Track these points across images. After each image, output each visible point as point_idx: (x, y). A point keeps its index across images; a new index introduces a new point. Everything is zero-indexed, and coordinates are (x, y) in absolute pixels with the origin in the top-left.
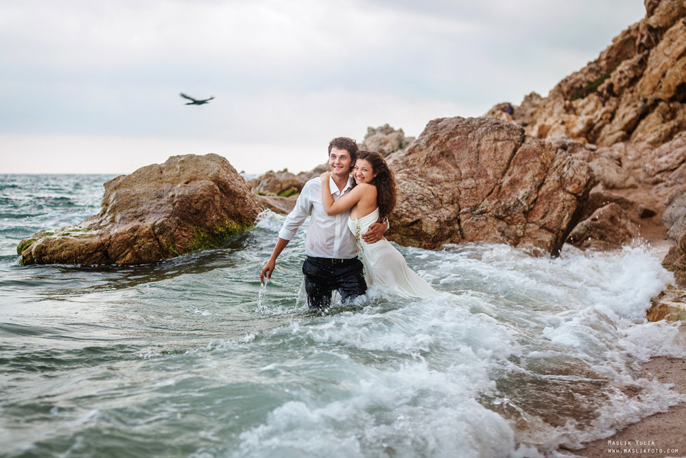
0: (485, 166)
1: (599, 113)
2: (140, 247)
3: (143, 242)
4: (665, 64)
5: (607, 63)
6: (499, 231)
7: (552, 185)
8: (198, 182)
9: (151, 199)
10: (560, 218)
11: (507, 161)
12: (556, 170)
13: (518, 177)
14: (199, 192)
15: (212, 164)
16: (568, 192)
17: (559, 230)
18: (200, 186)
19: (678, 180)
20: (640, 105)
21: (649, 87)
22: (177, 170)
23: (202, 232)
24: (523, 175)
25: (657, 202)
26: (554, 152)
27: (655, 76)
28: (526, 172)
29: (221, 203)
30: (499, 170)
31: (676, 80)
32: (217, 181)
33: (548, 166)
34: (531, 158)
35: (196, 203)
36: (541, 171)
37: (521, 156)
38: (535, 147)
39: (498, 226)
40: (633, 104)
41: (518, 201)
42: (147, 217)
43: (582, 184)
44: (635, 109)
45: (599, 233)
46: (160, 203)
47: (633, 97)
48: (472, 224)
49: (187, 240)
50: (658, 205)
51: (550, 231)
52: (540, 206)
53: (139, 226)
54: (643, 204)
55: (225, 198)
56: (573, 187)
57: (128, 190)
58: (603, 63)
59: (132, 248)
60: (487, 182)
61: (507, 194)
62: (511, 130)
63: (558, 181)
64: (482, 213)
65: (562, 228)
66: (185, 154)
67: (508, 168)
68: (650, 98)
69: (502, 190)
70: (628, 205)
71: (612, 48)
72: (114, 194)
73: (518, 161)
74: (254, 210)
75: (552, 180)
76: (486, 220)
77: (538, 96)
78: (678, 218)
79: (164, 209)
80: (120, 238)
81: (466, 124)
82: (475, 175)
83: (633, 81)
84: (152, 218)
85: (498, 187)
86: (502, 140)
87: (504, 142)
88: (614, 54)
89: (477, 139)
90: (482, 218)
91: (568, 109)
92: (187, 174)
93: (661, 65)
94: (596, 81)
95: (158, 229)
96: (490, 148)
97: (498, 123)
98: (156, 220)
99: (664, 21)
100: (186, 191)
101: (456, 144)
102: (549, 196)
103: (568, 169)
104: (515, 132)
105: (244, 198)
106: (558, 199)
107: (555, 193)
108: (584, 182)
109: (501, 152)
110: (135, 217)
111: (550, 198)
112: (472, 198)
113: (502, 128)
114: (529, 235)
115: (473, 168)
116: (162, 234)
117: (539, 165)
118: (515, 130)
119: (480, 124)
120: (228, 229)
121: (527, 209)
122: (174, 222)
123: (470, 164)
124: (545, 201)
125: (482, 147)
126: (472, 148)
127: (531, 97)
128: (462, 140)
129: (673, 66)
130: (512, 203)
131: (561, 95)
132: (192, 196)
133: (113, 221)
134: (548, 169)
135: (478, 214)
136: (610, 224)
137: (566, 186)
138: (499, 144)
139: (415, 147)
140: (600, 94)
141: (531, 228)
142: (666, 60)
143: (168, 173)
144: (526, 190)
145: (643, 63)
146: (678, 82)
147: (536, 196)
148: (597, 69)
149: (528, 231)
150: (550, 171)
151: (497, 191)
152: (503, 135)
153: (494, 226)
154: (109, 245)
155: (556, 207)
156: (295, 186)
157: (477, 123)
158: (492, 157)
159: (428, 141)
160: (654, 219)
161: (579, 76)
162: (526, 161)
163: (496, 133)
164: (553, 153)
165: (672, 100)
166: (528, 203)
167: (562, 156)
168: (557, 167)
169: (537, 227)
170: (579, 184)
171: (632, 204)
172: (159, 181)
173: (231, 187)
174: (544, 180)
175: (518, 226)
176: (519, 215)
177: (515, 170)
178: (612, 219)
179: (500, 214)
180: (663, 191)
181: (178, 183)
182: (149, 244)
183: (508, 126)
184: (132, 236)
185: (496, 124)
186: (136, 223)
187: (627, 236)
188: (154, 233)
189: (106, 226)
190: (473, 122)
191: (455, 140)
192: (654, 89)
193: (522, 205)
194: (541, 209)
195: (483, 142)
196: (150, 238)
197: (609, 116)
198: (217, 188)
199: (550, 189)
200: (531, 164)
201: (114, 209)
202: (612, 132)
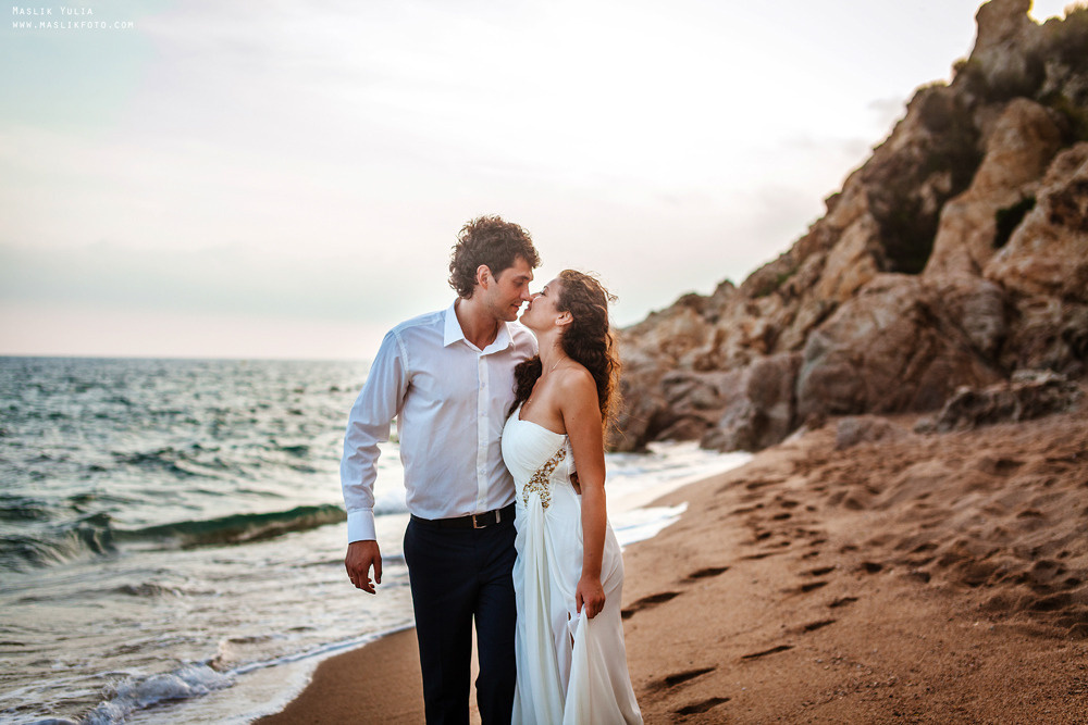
1: (782, 313)
20: (818, 308)
58: (795, 255)
68: (829, 303)
71: (803, 239)
88: (806, 244)
127: (724, 285)
145: (823, 263)
161: (771, 269)
202: (791, 336)
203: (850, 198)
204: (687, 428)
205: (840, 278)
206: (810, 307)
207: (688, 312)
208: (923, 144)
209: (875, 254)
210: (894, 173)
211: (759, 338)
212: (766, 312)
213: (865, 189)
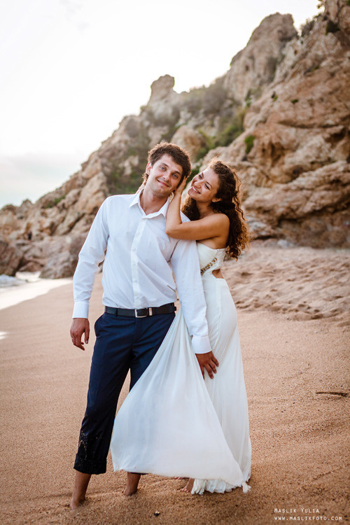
1: (59, 217)
4: (89, 196)
16: (18, 260)
20: (76, 216)
43: (21, 258)
47: (74, 211)
51: (13, 269)
58: (63, 189)
63: (15, 257)
68: (81, 213)
71: (68, 182)
77: (30, 202)
83: (75, 202)
88: (69, 185)
93: (86, 197)
94: (58, 199)
127: (26, 202)
129: (92, 197)
131: (41, 205)
140: (59, 208)
142: (89, 194)
145: (79, 194)
148: (60, 192)
161: (52, 195)
192: (83, 208)
197: (62, 219)
202: (63, 228)
203: (93, 164)
204: (32, 267)
205: (87, 202)
206: (71, 214)
207: (10, 213)
208: (126, 142)
209: (104, 191)
210: (113, 155)
211: (47, 228)
212: (50, 216)
213: (100, 160)
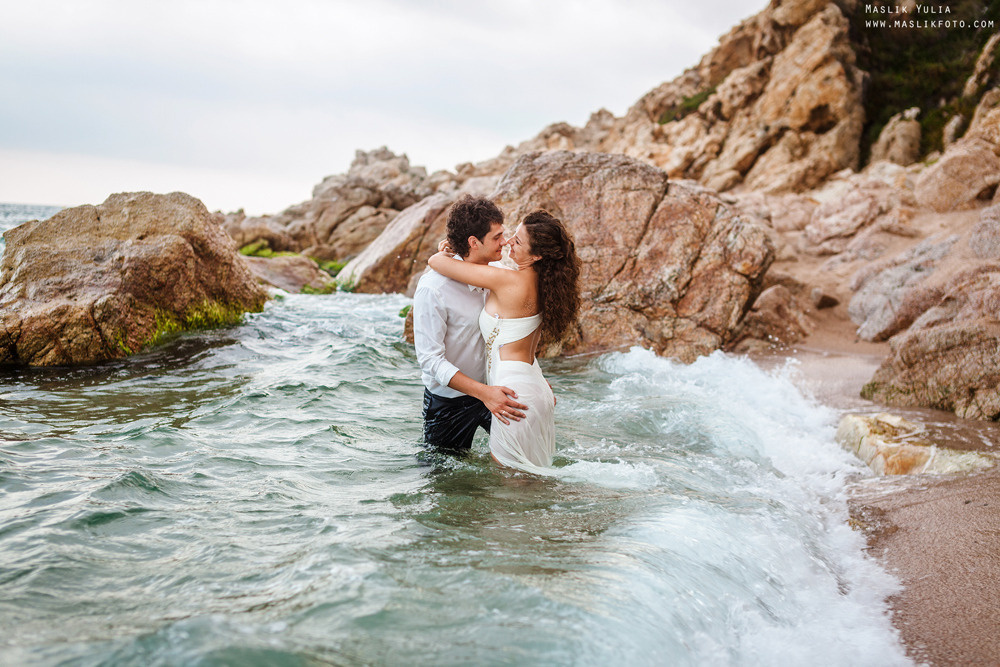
0: (610, 228)
2: (70, 341)
3: (75, 332)
4: (796, 78)
5: (712, 72)
6: (638, 330)
7: (712, 260)
8: (160, 238)
9: (84, 263)
10: (727, 311)
11: (643, 222)
12: (718, 238)
13: (661, 246)
14: (163, 254)
15: (181, 209)
16: (737, 272)
17: (726, 329)
18: (165, 244)
19: (862, 253)
21: (772, 109)
22: (124, 216)
23: (168, 318)
24: (668, 243)
25: (838, 285)
26: (714, 210)
27: (781, 94)
28: (673, 239)
29: (196, 272)
30: (631, 236)
31: (810, 101)
32: (191, 238)
33: (704, 231)
34: (679, 218)
35: (158, 271)
36: (696, 239)
37: (664, 215)
38: (685, 201)
39: (635, 321)
40: (750, 133)
41: (663, 283)
42: (80, 291)
43: (757, 260)
44: (751, 140)
45: (761, 330)
46: (99, 269)
47: (749, 122)
48: (597, 319)
49: (144, 331)
50: (841, 290)
51: (713, 330)
52: (696, 292)
53: (68, 307)
54: (819, 287)
55: (202, 264)
56: (744, 265)
57: (46, 246)
59: (56, 343)
60: (615, 254)
61: (646, 272)
62: (648, 174)
63: (721, 255)
64: (609, 300)
65: (730, 326)
66: (135, 191)
67: (644, 233)
69: (638, 266)
70: (797, 289)
72: (23, 250)
73: (660, 222)
74: (245, 285)
75: (711, 254)
76: (616, 311)
77: (610, 115)
78: (873, 310)
79: (107, 279)
80: (37, 325)
81: (578, 162)
82: (596, 242)
83: (751, 99)
84: (89, 294)
85: (631, 261)
86: (635, 190)
87: (638, 192)
89: (596, 187)
90: (610, 309)
91: (657, 136)
92: (142, 224)
93: (789, 79)
94: (695, 97)
95: (100, 312)
96: (618, 202)
97: (626, 164)
98: (95, 298)
99: (796, 16)
100: (143, 251)
101: (564, 193)
102: (709, 276)
103: (735, 236)
104: (654, 178)
105: (230, 265)
106: (723, 281)
107: (717, 273)
108: (759, 257)
109: (634, 207)
110: (61, 290)
111: (710, 281)
112: (592, 277)
113: (634, 170)
114: (682, 336)
115: (591, 231)
116: (106, 321)
117: (692, 229)
118: (654, 175)
119: (601, 164)
120: (206, 313)
121: (676, 296)
122: (125, 301)
123: (587, 224)
124: (703, 284)
125: (605, 200)
126: (589, 199)
128: (574, 188)
129: (807, 80)
130: (654, 287)
131: (644, 115)
132: (151, 260)
133: (22, 296)
134: (705, 236)
135: (603, 302)
136: (776, 316)
137: (733, 263)
138: (631, 195)
139: (502, 194)
140: (703, 116)
141: (683, 325)
142: (797, 72)
143: (110, 221)
144: (673, 267)
146: (813, 104)
147: (689, 277)
148: (697, 79)
149: (679, 330)
150: (708, 239)
151: (630, 268)
152: (636, 181)
153: (629, 321)
154: (19, 336)
155: (720, 295)
156: (265, 238)
157: (595, 162)
158: (621, 216)
159: (521, 187)
160: (836, 310)
162: (673, 223)
163: (626, 178)
164: (711, 211)
165: (804, 129)
166: (677, 287)
167: (725, 216)
168: (718, 233)
169: (693, 325)
170: (753, 260)
171: (803, 286)
172: (94, 232)
173: (212, 247)
174: (700, 252)
175: (664, 322)
176: (664, 305)
177: (655, 236)
178: (779, 309)
179: (637, 303)
180: (841, 268)
181: (126, 237)
182: (85, 336)
183: (643, 169)
184: (57, 323)
185: (625, 164)
186: (62, 302)
187: (800, 335)
188: (94, 320)
189: (11, 303)
190: (590, 160)
191: (562, 187)
192: (780, 113)
193: (669, 289)
194: (697, 296)
195: (607, 190)
196: (86, 327)
197: (716, 148)
198: (191, 248)
199: (709, 267)
200: (681, 227)
201: (23, 276)
